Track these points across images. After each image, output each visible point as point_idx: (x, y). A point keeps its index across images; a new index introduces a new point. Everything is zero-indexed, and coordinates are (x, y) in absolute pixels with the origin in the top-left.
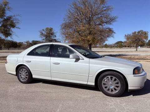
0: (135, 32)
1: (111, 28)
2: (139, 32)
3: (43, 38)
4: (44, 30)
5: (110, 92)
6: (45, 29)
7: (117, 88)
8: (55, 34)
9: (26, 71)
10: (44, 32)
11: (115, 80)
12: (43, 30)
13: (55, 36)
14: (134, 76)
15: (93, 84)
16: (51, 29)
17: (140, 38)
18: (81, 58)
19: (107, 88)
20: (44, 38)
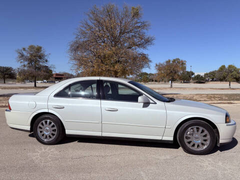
0: (169, 61)
1: (145, 53)
2: (174, 61)
3: (23, 64)
4: (27, 49)
5: (195, 149)
6: (27, 47)
7: (204, 142)
8: (46, 58)
9: (53, 124)
10: (25, 53)
11: (203, 131)
12: (24, 49)
13: (47, 61)
14: (227, 125)
15: (171, 139)
16: (39, 49)
17: (176, 69)
18: (151, 101)
19: (192, 144)
20: (26, 63)
